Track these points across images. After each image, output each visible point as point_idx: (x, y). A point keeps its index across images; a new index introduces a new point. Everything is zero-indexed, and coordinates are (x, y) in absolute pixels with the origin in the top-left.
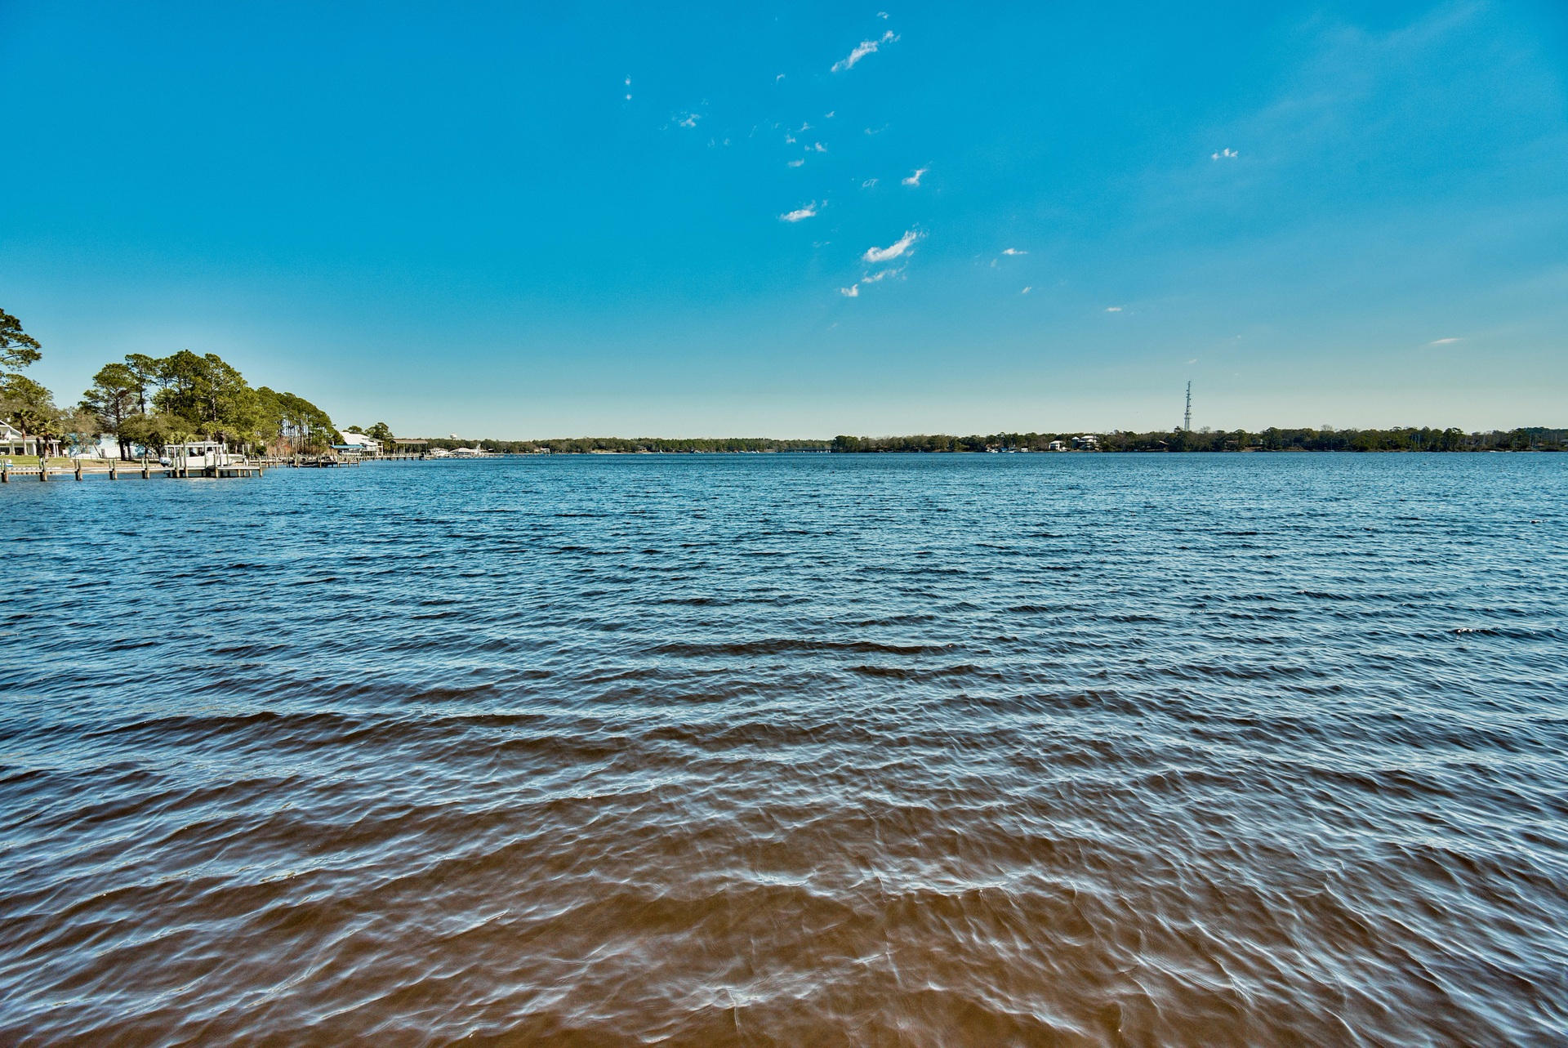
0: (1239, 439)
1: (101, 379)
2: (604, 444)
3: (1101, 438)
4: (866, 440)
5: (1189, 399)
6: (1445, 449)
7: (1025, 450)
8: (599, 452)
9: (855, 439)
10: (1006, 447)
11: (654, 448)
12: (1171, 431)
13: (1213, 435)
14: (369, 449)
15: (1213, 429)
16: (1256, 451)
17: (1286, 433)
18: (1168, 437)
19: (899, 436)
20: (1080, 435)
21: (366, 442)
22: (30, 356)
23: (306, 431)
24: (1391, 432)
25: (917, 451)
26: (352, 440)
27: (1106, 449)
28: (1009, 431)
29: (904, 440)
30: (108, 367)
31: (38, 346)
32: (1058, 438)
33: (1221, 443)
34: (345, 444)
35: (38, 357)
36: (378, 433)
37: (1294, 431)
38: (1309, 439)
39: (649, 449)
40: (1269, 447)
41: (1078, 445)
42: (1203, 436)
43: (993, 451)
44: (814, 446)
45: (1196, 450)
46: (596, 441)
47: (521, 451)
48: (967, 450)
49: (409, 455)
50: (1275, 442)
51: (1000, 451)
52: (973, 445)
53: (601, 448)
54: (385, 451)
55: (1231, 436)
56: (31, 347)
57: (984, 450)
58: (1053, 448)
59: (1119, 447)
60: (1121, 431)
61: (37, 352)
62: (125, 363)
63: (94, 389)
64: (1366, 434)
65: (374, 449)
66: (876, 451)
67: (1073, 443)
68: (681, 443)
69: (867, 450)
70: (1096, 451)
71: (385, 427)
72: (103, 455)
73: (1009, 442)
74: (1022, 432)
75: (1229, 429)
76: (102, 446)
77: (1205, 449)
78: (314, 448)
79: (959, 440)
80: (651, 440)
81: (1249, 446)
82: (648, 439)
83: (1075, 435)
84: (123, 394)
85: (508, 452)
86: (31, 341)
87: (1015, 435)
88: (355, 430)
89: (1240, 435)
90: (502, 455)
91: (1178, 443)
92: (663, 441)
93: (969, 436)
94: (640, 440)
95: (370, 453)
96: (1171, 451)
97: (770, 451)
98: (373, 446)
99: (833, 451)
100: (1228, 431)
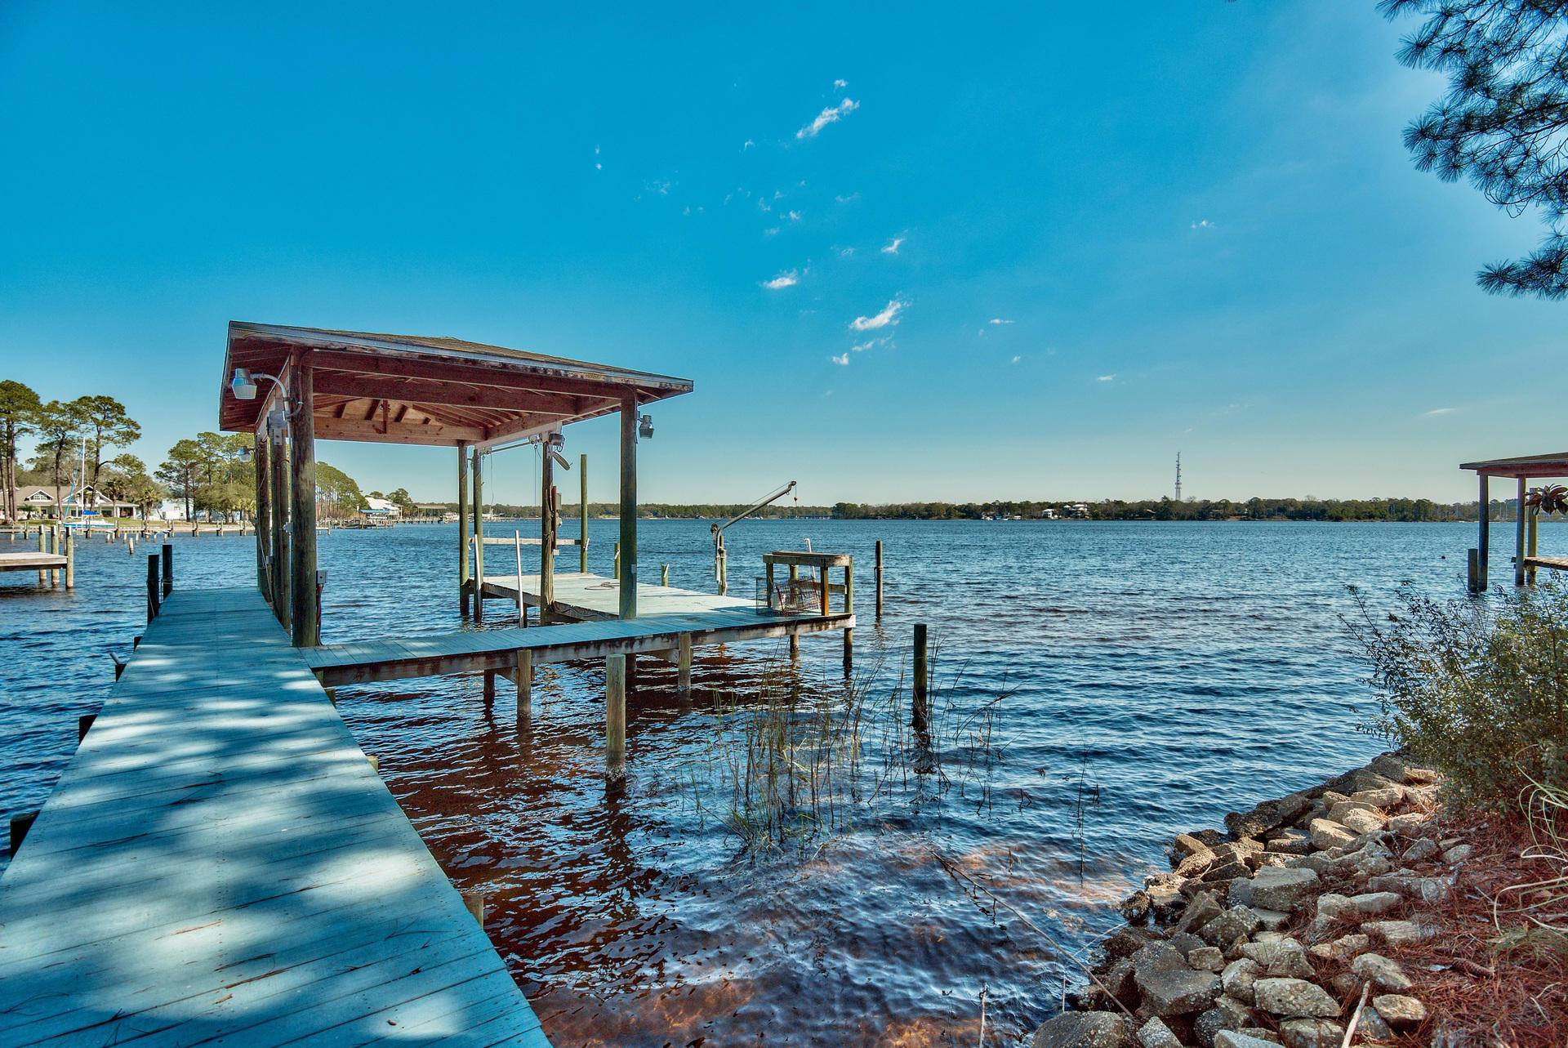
0: (1224, 508)
1: (174, 453)
2: (611, 509)
3: (1092, 507)
4: (865, 507)
5: (1178, 470)
6: (1416, 519)
7: (1018, 517)
8: (607, 517)
9: (855, 506)
10: (1001, 515)
11: (660, 514)
12: (1159, 500)
13: (1200, 504)
14: (391, 513)
15: (1199, 499)
16: (1241, 520)
17: (1270, 502)
18: (1155, 505)
19: (897, 504)
20: (1072, 504)
21: (389, 507)
22: (130, 436)
23: (335, 496)
24: (1371, 503)
25: (914, 518)
26: (375, 504)
27: (1095, 517)
28: (1003, 499)
29: (902, 507)
30: (181, 442)
31: (138, 428)
32: (1051, 506)
33: (1205, 512)
34: (370, 508)
35: (137, 436)
36: (398, 498)
37: (1277, 501)
38: (1292, 509)
39: (655, 515)
40: (1254, 517)
41: (1069, 513)
42: (1190, 505)
43: (988, 518)
44: (817, 513)
45: (1182, 518)
46: (604, 506)
47: (530, 515)
48: (963, 517)
49: (429, 519)
50: (1258, 511)
51: (995, 519)
52: (970, 512)
53: (608, 513)
54: (405, 515)
55: (1217, 505)
56: (133, 429)
57: (979, 517)
58: (1046, 516)
59: (1109, 515)
60: (1112, 500)
61: (138, 432)
62: (197, 440)
63: (169, 461)
64: (1348, 504)
65: (396, 513)
66: (875, 518)
67: (1066, 511)
68: (686, 509)
69: (866, 517)
70: (1087, 520)
71: (405, 493)
72: (163, 517)
73: (1003, 510)
74: (1016, 500)
75: (1214, 499)
76: (163, 509)
77: (1191, 518)
78: (342, 512)
79: (956, 508)
80: (657, 506)
81: (1235, 515)
82: (654, 505)
83: (1066, 504)
84: (192, 465)
85: (518, 516)
86: (134, 424)
87: (1010, 503)
88: (377, 495)
89: (1225, 504)
90: (512, 519)
91: (1163, 512)
92: (669, 507)
93: (966, 503)
94: (647, 505)
95: (393, 517)
96: (1158, 519)
97: (774, 518)
98: (395, 510)
99: (833, 517)
100: (1214, 500)
